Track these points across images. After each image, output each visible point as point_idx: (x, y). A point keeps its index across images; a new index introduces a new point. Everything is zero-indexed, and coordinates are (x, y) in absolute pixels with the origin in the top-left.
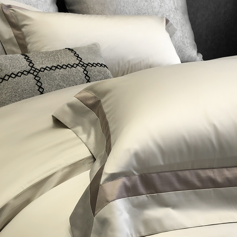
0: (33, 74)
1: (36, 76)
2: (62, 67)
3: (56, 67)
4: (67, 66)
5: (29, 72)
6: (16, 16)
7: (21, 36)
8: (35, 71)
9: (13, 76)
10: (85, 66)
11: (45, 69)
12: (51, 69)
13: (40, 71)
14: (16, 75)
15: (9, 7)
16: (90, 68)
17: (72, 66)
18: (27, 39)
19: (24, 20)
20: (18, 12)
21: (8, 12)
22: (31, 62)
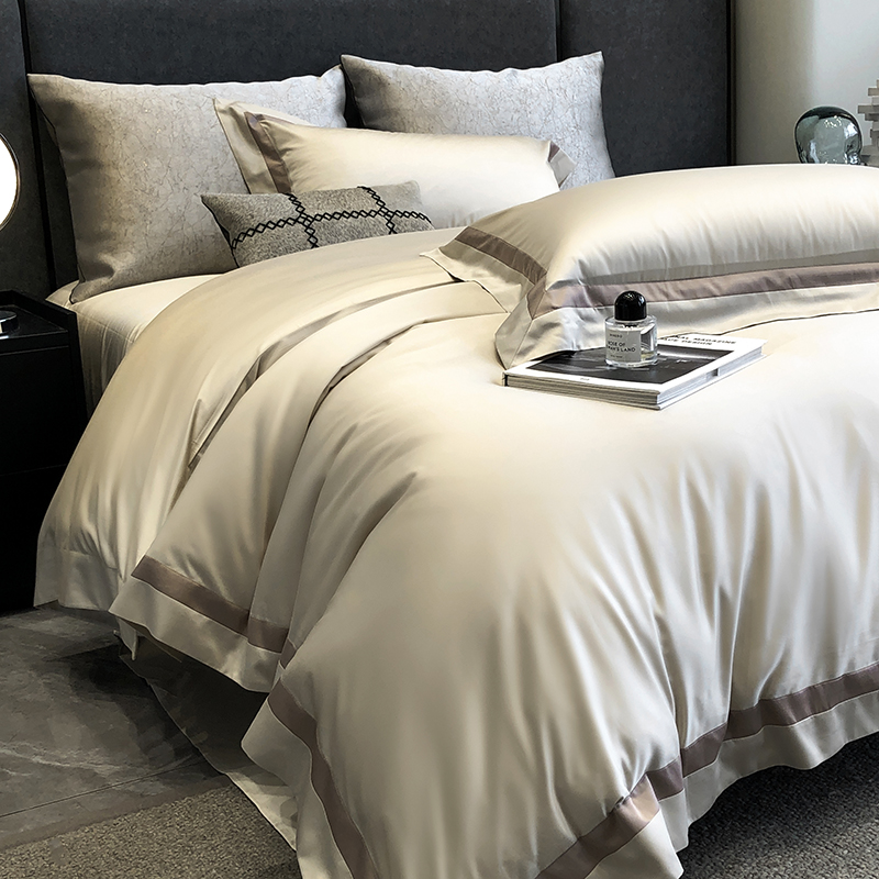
0: (303, 224)
1: (308, 227)
2: (351, 215)
3: (342, 215)
4: (359, 214)
5: (296, 221)
6: (271, 134)
7: (279, 169)
8: (306, 219)
9: (272, 226)
10: (390, 216)
11: (323, 217)
12: (332, 217)
13: (314, 219)
14: (276, 225)
15: (260, 117)
16: (399, 219)
17: (368, 214)
18: (291, 175)
19: (285, 141)
20: (275, 127)
21: (257, 127)
22: (299, 205)
